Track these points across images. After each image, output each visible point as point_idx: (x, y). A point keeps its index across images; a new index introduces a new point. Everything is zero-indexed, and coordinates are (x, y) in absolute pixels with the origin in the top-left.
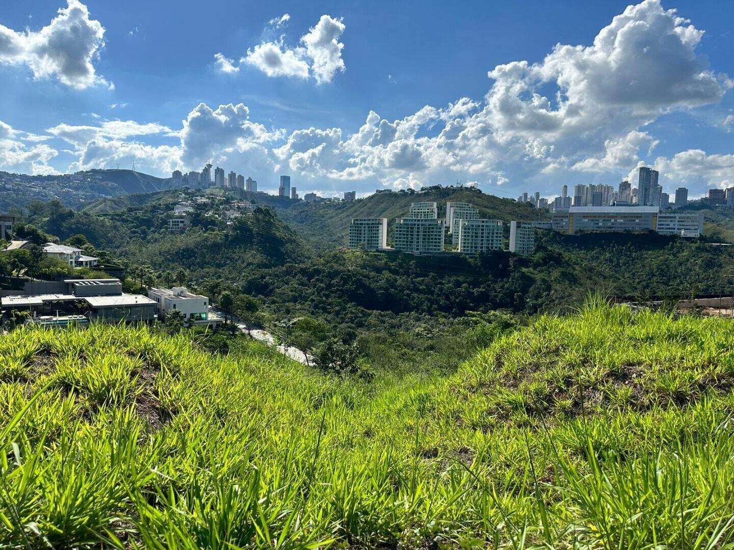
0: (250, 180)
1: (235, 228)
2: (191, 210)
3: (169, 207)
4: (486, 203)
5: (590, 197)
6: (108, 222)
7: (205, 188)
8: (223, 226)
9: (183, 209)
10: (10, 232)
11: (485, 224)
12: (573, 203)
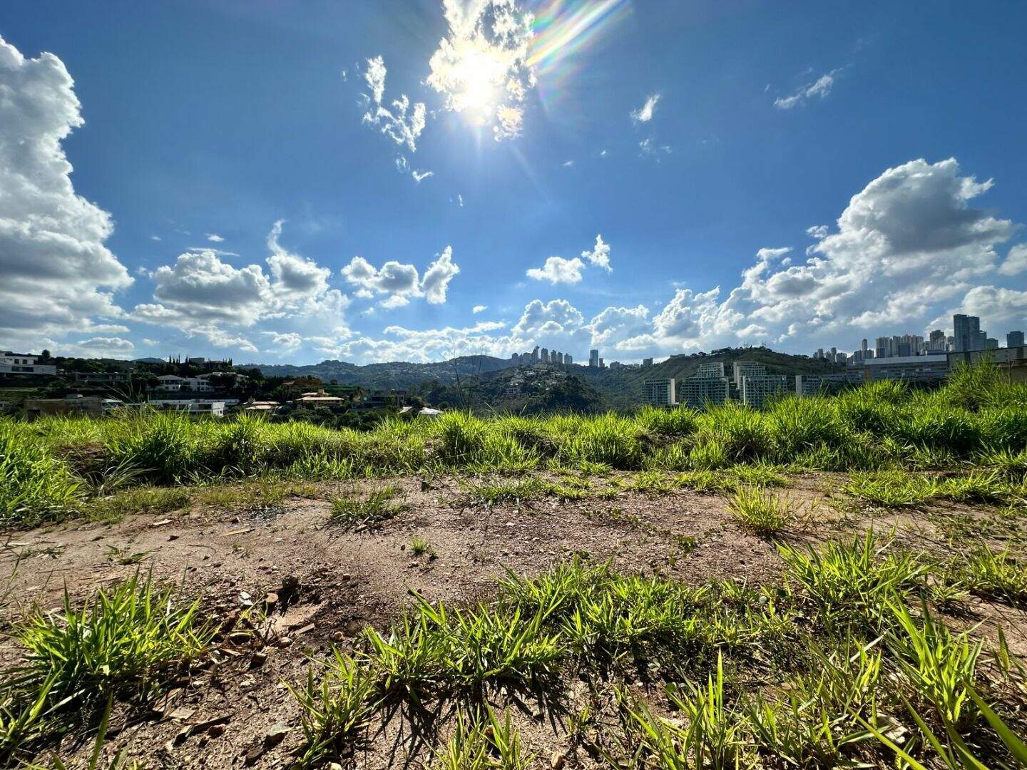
0: (567, 355)
1: (551, 393)
2: (522, 381)
3: (507, 380)
4: (775, 360)
5: (895, 349)
6: (467, 392)
7: (534, 364)
8: (542, 391)
9: (517, 380)
10: (402, 401)
11: (769, 379)
12: (875, 356)
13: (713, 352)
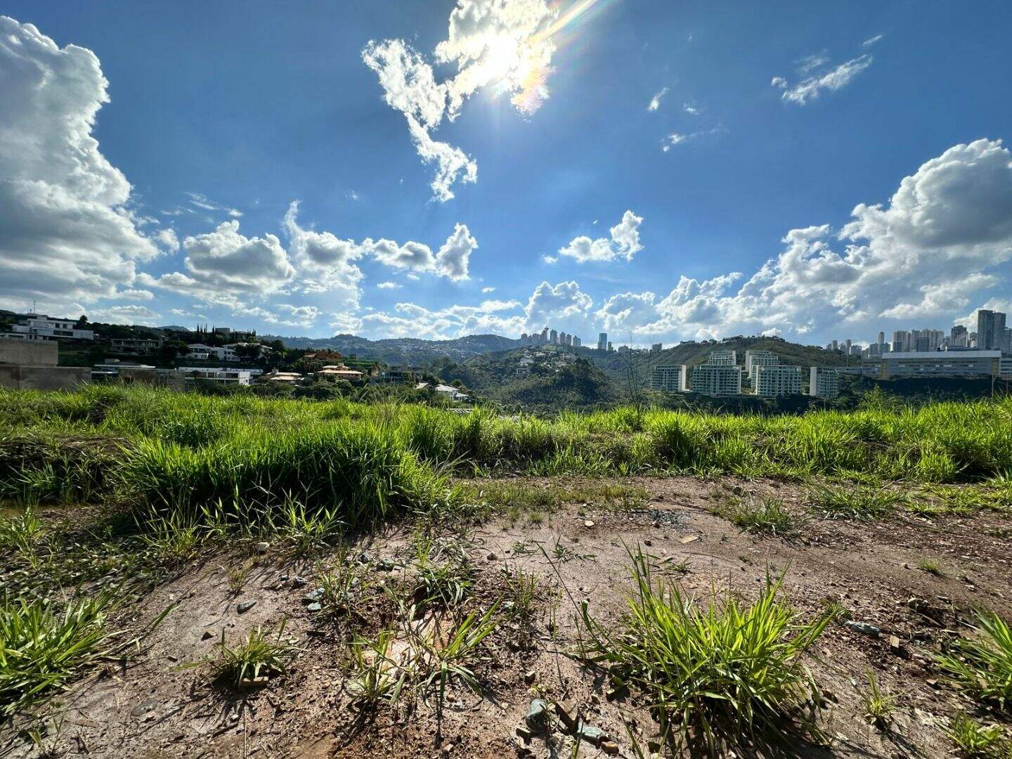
0: (576, 338)
1: (561, 374)
2: (532, 362)
3: (517, 360)
4: (788, 350)
5: (912, 343)
6: (477, 371)
7: (542, 345)
8: (552, 372)
9: (527, 361)
10: (418, 377)
11: (782, 370)
12: (892, 349)
13: (724, 340)
